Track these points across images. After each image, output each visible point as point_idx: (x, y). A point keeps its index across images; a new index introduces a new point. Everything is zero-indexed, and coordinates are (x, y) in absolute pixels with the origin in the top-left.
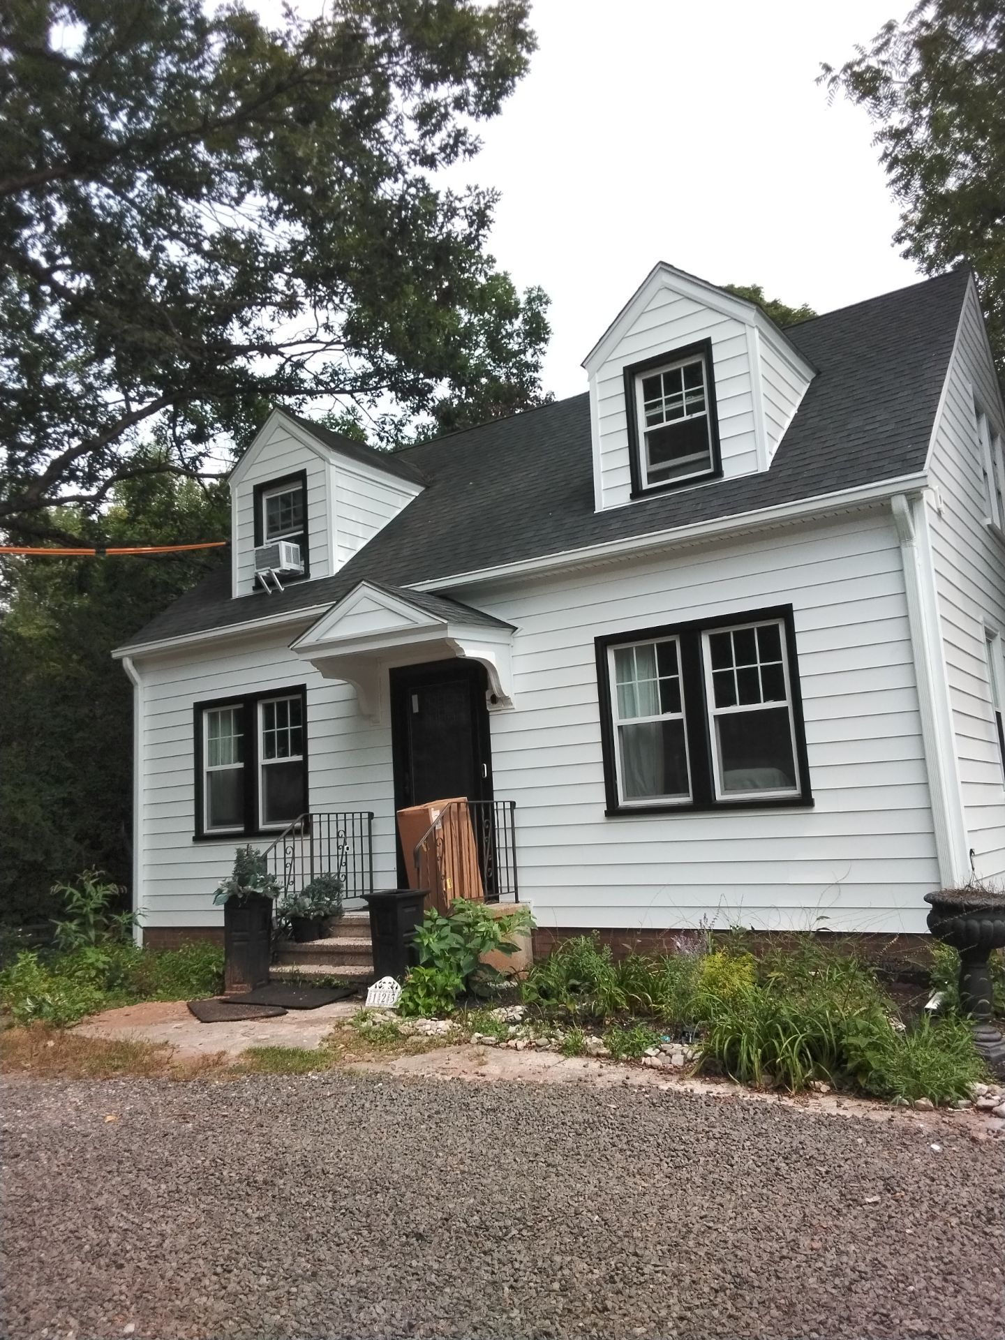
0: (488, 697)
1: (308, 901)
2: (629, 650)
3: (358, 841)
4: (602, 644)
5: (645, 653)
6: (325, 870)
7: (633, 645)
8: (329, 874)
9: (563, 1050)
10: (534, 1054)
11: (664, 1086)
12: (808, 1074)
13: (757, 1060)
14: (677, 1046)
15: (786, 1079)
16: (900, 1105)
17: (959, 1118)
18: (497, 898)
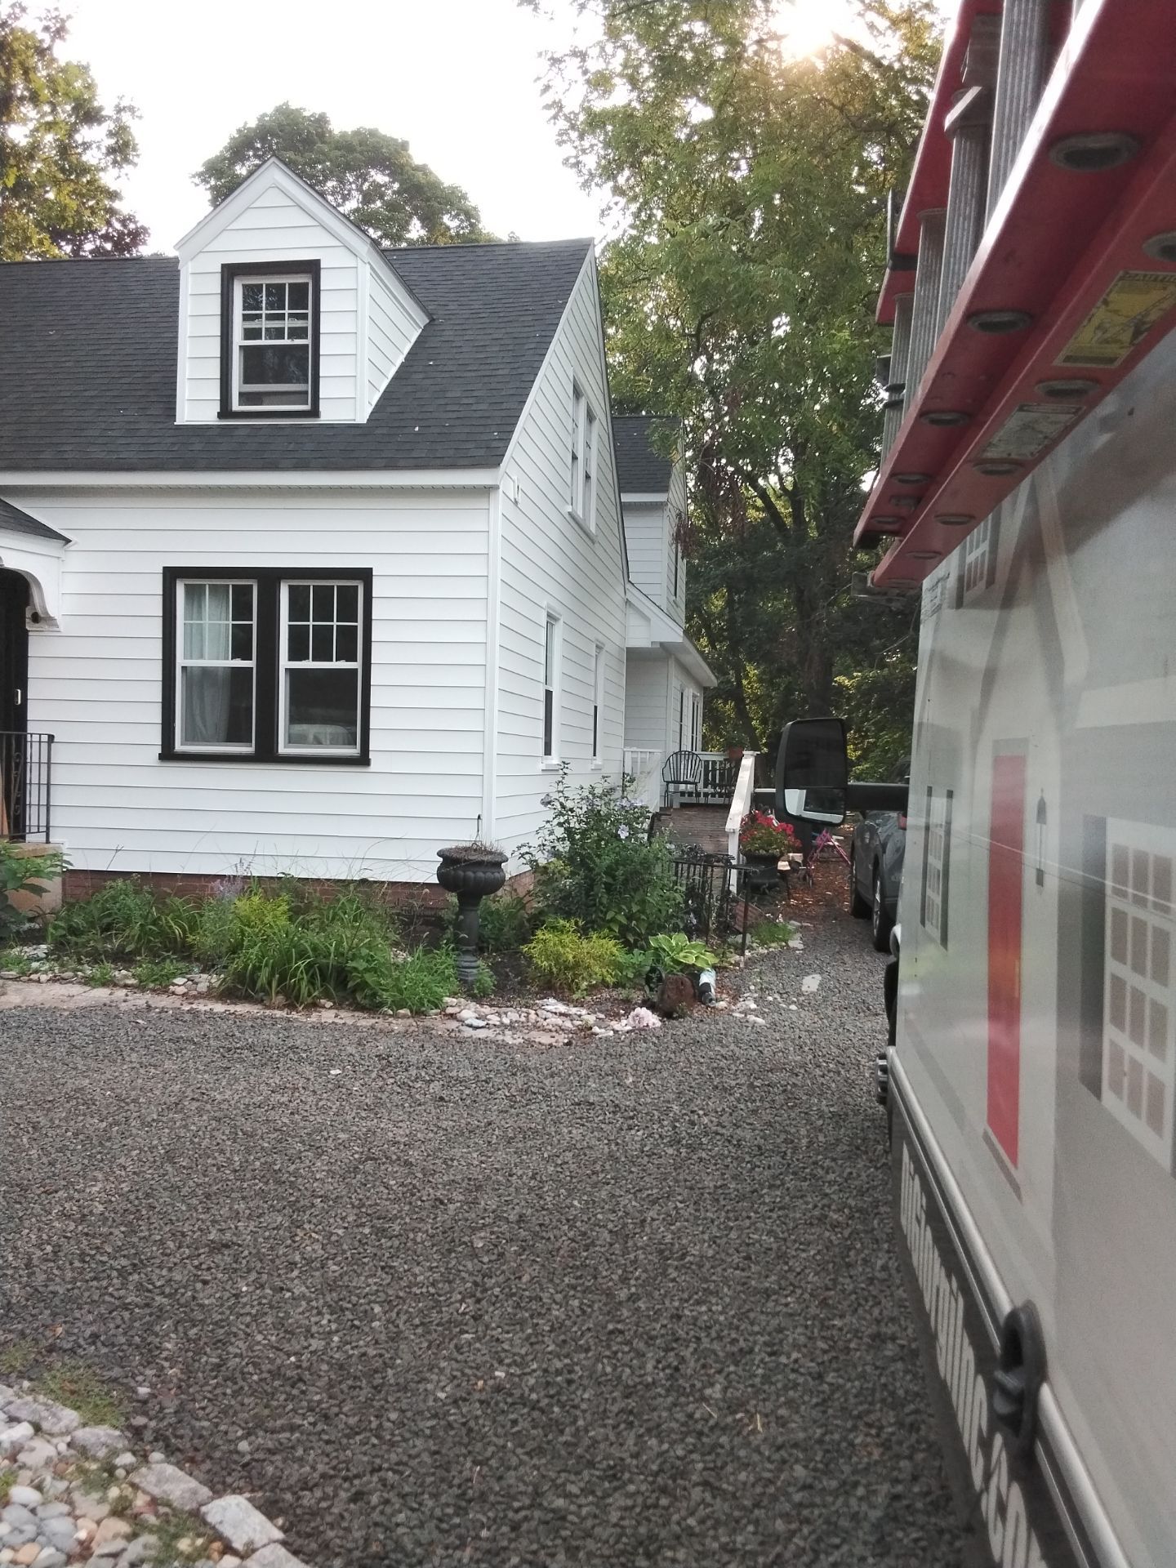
0: (28, 614)
2: (202, 587)
4: (171, 575)
5: (218, 592)
7: (207, 582)
9: (88, 981)
10: (57, 985)
11: (186, 1008)
12: (316, 993)
13: (274, 984)
14: (205, 976)
15: (297, 998)
16: (385, 1014)
17: (428, 1023)
18: (23, 838)
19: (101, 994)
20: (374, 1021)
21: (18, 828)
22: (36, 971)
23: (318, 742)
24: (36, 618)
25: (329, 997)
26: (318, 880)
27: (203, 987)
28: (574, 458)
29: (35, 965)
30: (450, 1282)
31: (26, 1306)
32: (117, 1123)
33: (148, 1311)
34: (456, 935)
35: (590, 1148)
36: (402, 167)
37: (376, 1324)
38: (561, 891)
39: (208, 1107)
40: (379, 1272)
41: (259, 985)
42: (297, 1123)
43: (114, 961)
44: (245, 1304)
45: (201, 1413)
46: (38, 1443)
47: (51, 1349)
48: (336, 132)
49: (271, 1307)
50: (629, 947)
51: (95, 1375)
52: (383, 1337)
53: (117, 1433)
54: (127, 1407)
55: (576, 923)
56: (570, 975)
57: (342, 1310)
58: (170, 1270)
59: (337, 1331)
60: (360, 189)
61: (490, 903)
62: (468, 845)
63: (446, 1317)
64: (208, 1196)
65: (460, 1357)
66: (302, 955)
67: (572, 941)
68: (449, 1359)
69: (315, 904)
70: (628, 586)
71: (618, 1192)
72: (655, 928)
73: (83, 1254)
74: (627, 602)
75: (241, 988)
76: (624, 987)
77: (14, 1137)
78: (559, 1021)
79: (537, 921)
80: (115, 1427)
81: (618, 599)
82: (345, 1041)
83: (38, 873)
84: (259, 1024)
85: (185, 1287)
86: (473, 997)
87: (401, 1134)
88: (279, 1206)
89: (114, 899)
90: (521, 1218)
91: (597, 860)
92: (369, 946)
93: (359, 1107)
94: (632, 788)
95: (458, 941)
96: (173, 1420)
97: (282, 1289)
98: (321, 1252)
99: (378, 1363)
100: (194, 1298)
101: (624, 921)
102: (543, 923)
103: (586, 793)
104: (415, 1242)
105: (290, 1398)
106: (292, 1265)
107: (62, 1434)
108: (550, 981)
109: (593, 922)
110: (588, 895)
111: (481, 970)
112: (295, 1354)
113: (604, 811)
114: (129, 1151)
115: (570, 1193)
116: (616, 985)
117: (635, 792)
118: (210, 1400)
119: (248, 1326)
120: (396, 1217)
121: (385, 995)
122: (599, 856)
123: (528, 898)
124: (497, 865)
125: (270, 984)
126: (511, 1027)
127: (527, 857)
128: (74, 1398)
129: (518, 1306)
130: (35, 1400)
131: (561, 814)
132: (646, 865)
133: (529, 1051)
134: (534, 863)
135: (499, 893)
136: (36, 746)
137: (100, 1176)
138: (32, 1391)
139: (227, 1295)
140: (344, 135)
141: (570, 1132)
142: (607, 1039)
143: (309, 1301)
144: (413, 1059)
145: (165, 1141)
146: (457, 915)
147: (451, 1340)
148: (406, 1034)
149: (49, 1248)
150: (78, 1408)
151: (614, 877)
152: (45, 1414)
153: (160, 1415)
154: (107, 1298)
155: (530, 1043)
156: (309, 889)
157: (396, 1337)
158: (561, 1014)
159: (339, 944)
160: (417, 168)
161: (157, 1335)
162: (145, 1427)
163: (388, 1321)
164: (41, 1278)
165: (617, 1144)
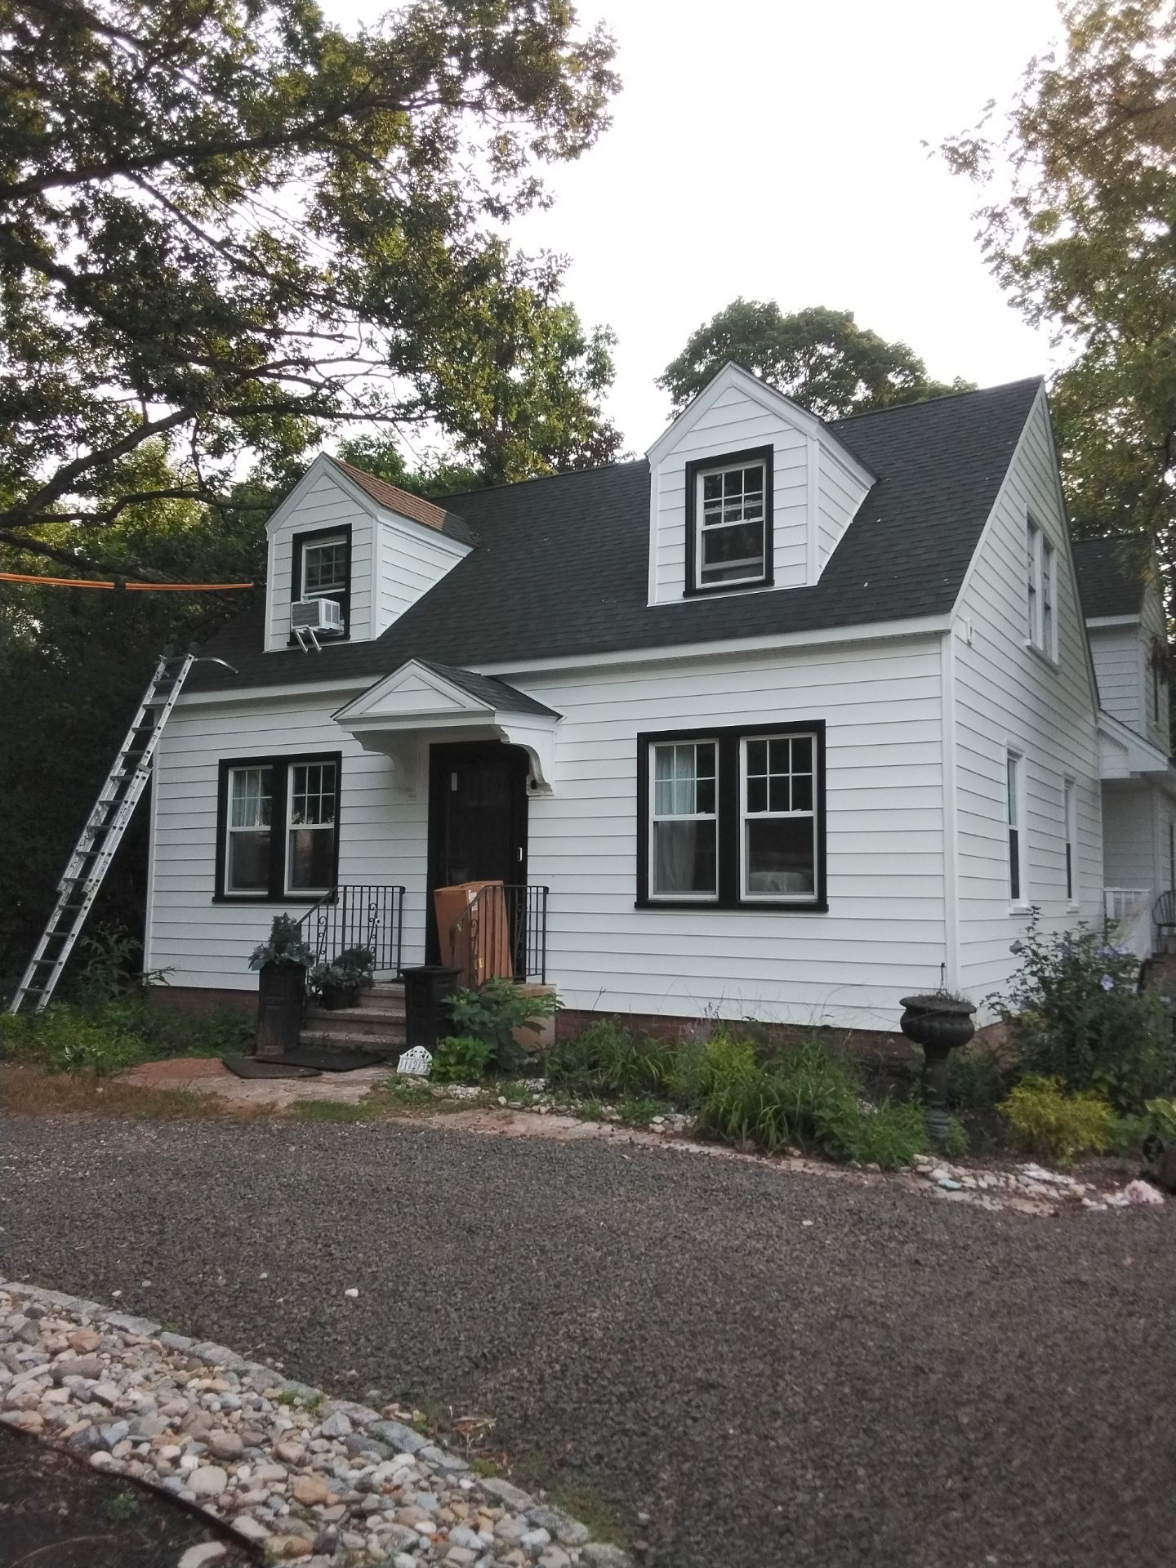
0: (528, 783)
1: (339, 971)
2: (671, 749)
3: (388, 914)
4: (644, 740)
5: (685, 752)
6: (356, 941)
7: (675, 744)
8: (360, 946)
9: (581, 1115)
10: (554, 1118)
11: (665, 1146)
12: (784, 1140)
13: (744, 1128)
14: (680, 1116)
15: (766, 1144)
16: (854, 1168)
17: (899, 1180)
18: (524, 979)
19: (591, 1127)
20: (842, 1174)
21: (520, 971)
22: (537, 1103)
23: (776, 888)
24: (534, 785)
25: (797, 1145)
26: (781, 1025)
27: (679, 1127)
28: (1032, 591)
29: (536, 1097)
30: (935, 1456)
31: (539, 1420)
32: (610, 1253)
33: (644, 1439)
34: (924, 1088)
35: (1085, 1332)
36: (847, 336)
37: (860, 1486)
38: (1037, 1045)
39: (690, 1246)
40: (861, 1434)
41: (730, 1128)
42: (772, 1272)
43: (601, 1097)
44: (732, 1448)
45: (696, 1547)
46: (554, 1549)
47: (563, 1463)
48: (784, 317)
49: (757, 1453)
50: (1122, 1111)
51: (600, 1493)
52: (868, 1501)
53: (622, 1553)
54: (629, 1530)
55: (1057, 1082)
56: (1053, 1139)
57: (826, 1467)
58: (663, 1402)
59: (822, 1488)
60: (807, 364)
61: (959, 1055)
62: (933, 993)
63: (933, 1491)
64: (694, 1334)
65: (948, 1535)
66: (769, 1101)
67: (1053, 1101)
68: (937, 1534)
69: (779, 1049)
70: (1100, 715)
71: (1117, 1383)
72: (1151, 1092)
73: (586, 1377)
74: (1100, 732)
75: (712, 1131)
76: (1117, 1155)
77: (526, 1258)
78: (1043, 1189)
79: (1012, 1078)
80: (620, 1547)
81: (1089, 729)
82: (815, 1192)
83: (537, 1013)
84: (732, 1167)
85: (677, 1421)
86: (946, 1156)
87: (876, 1294)
88: (760, 1353)
89: (599, 1037)
90: (1009, 1399)
91: (1078, 1013)
92: (835, 1095)
93: (832, 1262)
94: (1115, 934)
95: (927, 1097)
96: (671, 1549)
97: (766, 1437)
98: (802, 1405)
99: (864, 1526)
100: (685, 1433)
101: (1114, 1082)
102: (1020, 1079)
103: (1061, 940)
104: (896, 1408)
105: (781, 1548)
106: (775, 1414)
107: (574, 1545)
108: (1030, 1145)
109: (1077, 1081)
110: (1069, 1050)
111: (952, 1126)
112: (782, 1504)
113: (1083, 958)
114: (622, 1281)
115: (1063, 1378)
116: (1108, 1154)
117: (1118, 937)
118: (704, 1536)
119: (736, 1468)
120: (876, 1381)
121: (853, 1148)
122: (1079, 1009)
123: (1000, 1052)
124: (965, 1016)
125: (740, 1127)
126: (990, 1191)
127: (998, 1007)
128: (584, 1514)
129: (1008, 1491)
130: (551, 1510)
131: (1033, 962)
132: (1136, 1019)
133: (1011, 1219)
134: (1005, 1014)
135: (969, 1045)
136: (534, 897)
137: (598, 1303)
138: (547, 1500)
139: (715, 1435)
140: (791, 318)
141: (1060, 1312)
142: (1100, 1213)
143: (793, 1453)
144: (886, 1216)
145: (653, 1275)
146: (925, 1066)
147: (938, 1515)
148: (876, 1189)
149: (558, 1367)
150: (586, 1523)
151: (1098, 1032)
152: (559, 1524)
153: (658, 1542)
154: (609, 1422)
155: (1011, 1211)
156: (773, 1033)
157: (881, 1503)
158: (1045, 1182)
159: (805, 1092)
160: (862, 336)
161: (653, 1464)
162: (646, 1551)
163: (873, 1485)
164: (551, 1395)
165: (1116, 1331)
